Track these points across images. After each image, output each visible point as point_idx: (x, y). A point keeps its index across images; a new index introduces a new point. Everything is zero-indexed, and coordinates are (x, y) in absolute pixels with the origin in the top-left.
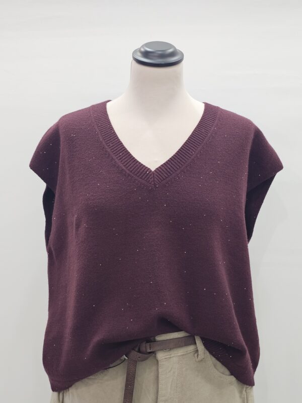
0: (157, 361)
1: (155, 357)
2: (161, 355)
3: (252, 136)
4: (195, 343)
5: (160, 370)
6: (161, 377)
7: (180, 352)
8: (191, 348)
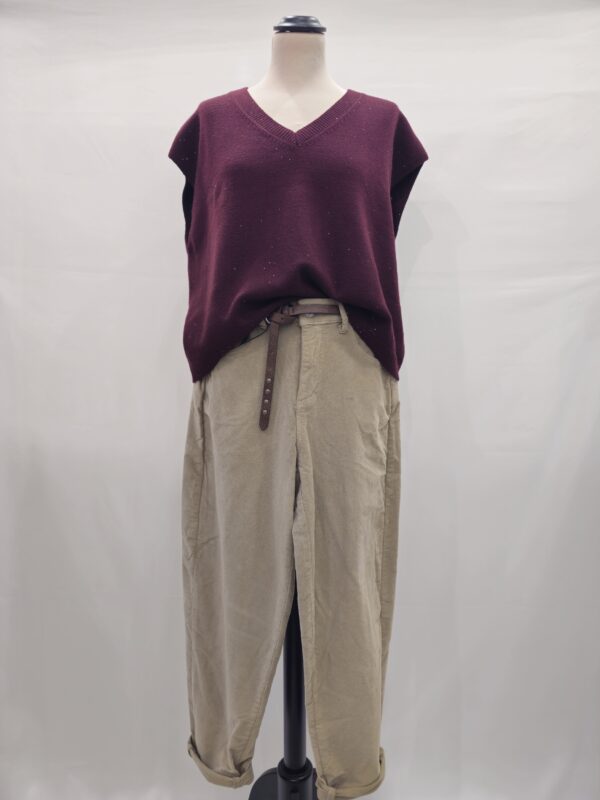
0: (300, 328)
1: (298, 322)
2: (304, 321)
3: (395, 123)
4: (339, 314)
5: (303, 337)
6: (304, 343)
7: (324, 320)
8: (334, 318)
